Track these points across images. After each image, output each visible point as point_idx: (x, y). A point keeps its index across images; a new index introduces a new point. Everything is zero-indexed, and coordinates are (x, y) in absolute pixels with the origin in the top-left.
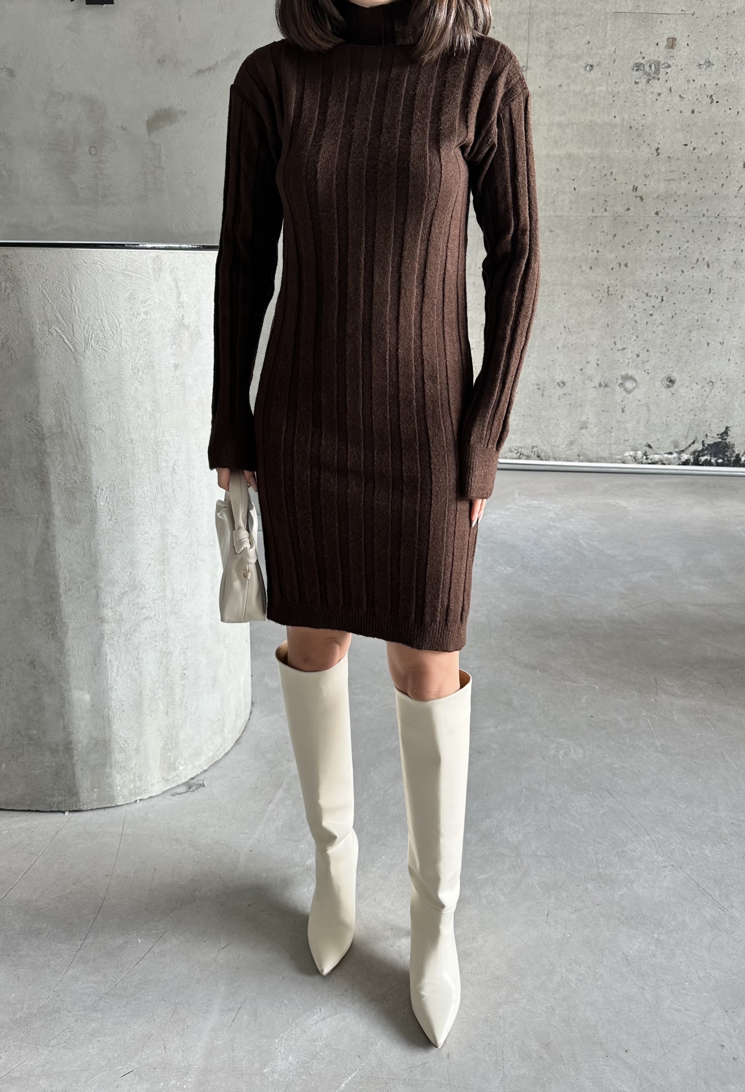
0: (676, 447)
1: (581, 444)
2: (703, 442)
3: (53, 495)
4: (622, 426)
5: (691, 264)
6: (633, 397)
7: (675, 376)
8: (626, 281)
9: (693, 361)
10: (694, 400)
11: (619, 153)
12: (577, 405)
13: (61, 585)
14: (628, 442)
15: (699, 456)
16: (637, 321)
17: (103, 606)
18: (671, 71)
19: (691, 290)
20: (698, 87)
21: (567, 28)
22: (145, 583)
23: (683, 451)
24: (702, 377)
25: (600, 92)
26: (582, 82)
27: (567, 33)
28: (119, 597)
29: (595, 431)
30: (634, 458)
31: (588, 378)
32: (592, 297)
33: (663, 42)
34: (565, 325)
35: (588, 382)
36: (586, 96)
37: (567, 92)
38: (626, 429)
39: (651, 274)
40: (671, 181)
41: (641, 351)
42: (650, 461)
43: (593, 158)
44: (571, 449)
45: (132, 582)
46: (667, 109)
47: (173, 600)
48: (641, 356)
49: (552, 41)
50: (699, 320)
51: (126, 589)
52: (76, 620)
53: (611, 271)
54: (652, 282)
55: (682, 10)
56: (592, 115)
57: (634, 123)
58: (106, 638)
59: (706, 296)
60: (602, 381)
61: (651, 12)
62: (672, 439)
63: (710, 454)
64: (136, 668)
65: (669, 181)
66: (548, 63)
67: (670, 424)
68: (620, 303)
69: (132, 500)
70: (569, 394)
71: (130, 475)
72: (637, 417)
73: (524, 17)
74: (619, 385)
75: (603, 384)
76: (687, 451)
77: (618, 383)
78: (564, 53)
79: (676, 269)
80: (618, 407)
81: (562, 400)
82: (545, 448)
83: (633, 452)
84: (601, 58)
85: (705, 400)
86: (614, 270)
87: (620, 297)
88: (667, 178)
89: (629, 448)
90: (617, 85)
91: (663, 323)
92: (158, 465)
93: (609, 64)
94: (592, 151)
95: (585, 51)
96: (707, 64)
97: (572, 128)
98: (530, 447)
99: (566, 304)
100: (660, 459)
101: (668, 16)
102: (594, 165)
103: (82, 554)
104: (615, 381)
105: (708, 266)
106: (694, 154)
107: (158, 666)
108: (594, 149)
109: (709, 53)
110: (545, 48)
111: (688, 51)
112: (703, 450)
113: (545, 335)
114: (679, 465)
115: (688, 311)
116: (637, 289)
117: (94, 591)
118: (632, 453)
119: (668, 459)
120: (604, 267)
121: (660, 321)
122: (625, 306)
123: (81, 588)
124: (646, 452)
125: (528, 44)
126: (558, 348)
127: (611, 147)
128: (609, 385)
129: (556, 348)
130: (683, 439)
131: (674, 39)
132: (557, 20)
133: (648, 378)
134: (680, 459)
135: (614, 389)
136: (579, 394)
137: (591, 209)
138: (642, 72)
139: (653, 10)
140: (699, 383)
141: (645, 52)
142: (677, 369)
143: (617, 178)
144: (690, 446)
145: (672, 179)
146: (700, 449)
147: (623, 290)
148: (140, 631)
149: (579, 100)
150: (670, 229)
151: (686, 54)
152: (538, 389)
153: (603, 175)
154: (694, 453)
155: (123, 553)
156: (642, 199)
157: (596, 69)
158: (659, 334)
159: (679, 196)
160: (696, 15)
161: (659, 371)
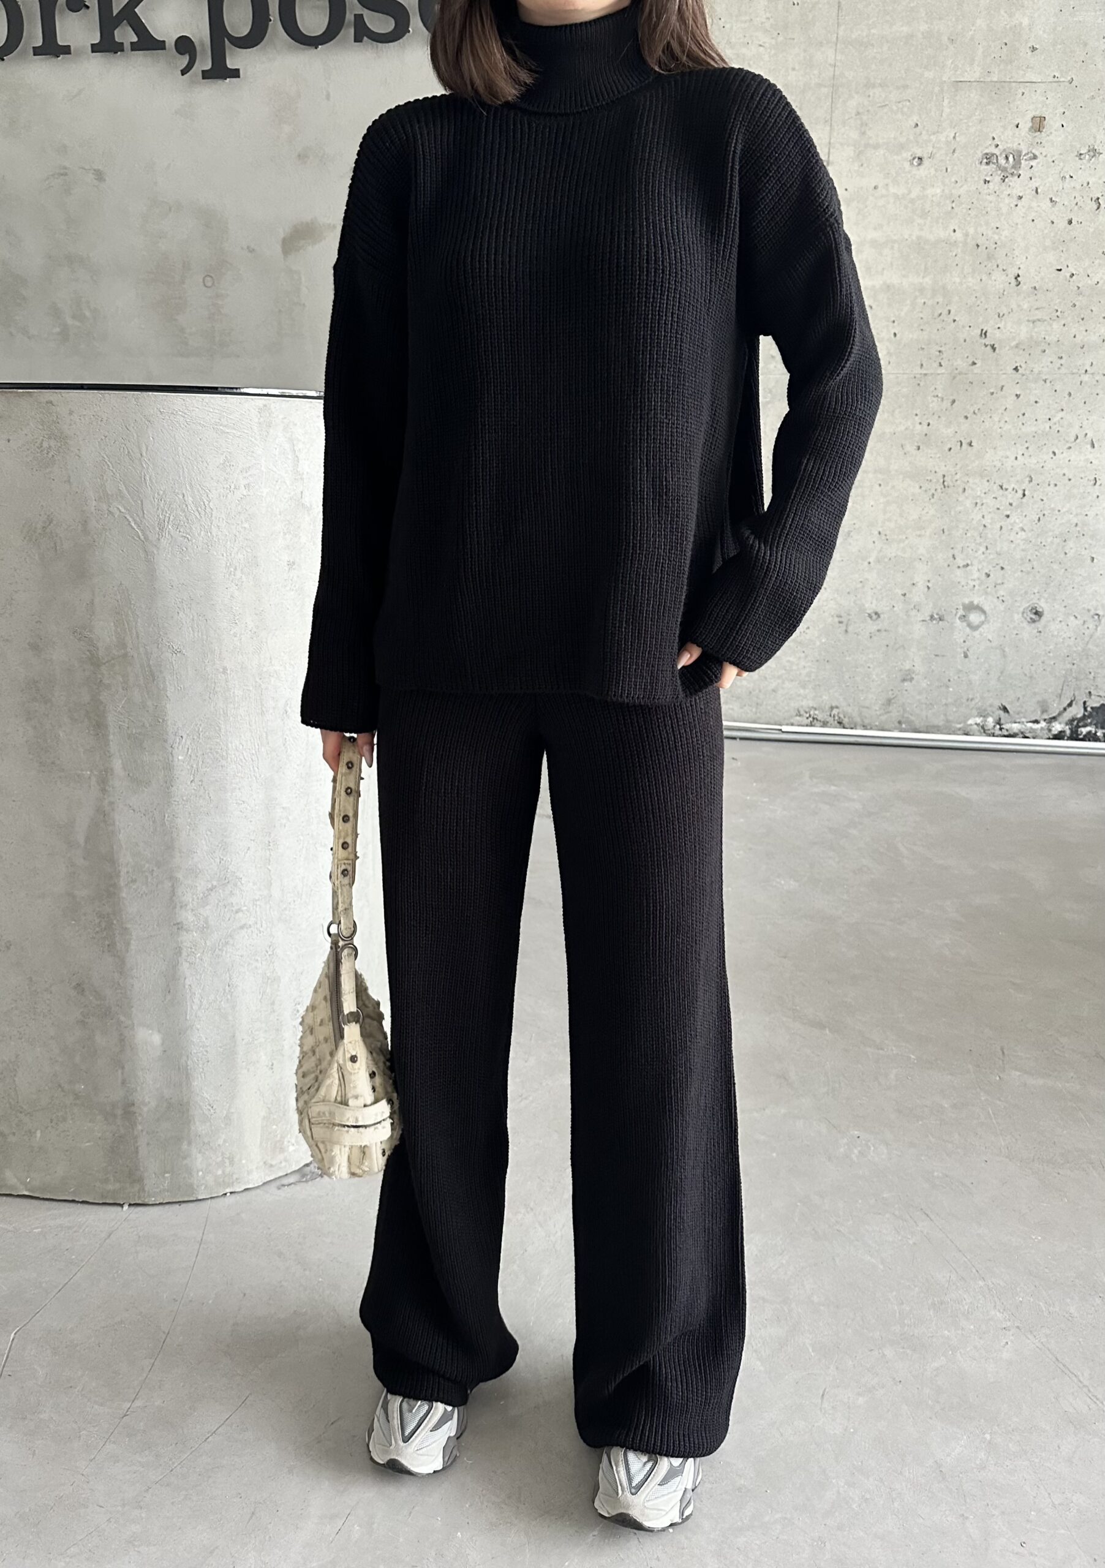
0: (1044, 711)
1: (904, 704)
2: (1085, 703)
3: (111, 743)
4: (964, 679)
5: (1067, 442)
6: (981, 635)
7: (1043, 606)
8: (970, 468)
9: (1069, 584)
10: (1071, 642)
11: (961, 284)
12: (897, 646)
13: (122, 873)
14: (973, 702)
15: (1078, 726)
16: (986, 525)
17: (181, 907)
18: (1038, 163)
19: (1067, 481)
20: (1078, 187)
21: (885, 106)
22: (241, 876)
23: (1054, 718)
24: (1084, 608)
25: (933, 196)
26: (907, 182)
27: (886, 113)
28: (204, 893)
29: (924, 685)
30: (983, 727)
31: (914, 606)
32: (920, 491)
33: (1026, 123)
34: (881, 530)
35: (914, 612)
36: (912, 201)
37: (883, 196)
38: (970, 682)
39: (1007, 457)
40: (1038, 323)
41: (992, 569)
42: (1006, 733)
43: (922, 290)
44: (888, 712)
45: (222, 873)
46: (1031, 218)
47: (282, 901)
48: (992, 575)
49: (864, 124)
50: (1079, 524)
51: (215, 883)
52: (142, 926)
53: (949, 453)
54: (1009, 469)
55: (1054, 77)
56: (922, 230)
57: (984, 238)
58: (184, 954)
59: (1090, 489)
60: (935, 612)
61: (1008, 80)
62: (1039, 698)
63: (1095, 724)
64: (228, 999)
65: (1034, 322)
66: (858, 155)
67: (1035, 676)
68: (960, 499)
69: (224, 754)
70: (885, 631)
71: (223, 719)
72: (986, 665)
73: (824, 90)
74: (960, 618)
75: (936, 616)
76: (1060, 719)
77: (958, 616)
78: (881, 141)
79: (1044, 450)
80: (959, 650)
81: (875, 638)
82: (849, 710)
83: (981, 718)
84: (933, 147)
85: (1088, 642)
86: (952, 451)
87: (961, 490)
88: (1031, 319)
89: (975, 712)
90: (959, 184)
91: (1025, 528)
92: (262, 705)
93: (947, 154)
94: (921, 281)
95: (912, 138)
96: (1092, 153)
97: (892, 248)
98: (827, 707)
99: (882, 500)
100: (1020, 730)
101: (1033, 85)
102: (923, 301)
103: (152, 830)
104: (954, 612)
105: (1093, 446)
106: (1071, 283)
107: (260, 997)
108: (923, 277)
109: (1095, 138)
110: (854, 135)
111: (1063, 136)
112: (1084, 717)
113: (850, 544)
114: (1049, 739)
115: (1062, 511)
116: (986, 479)
117: (168, 884)
118: (979, 720)
119: (1032, 730)
120: (937, 446)
121: (1021, 525)
122: (968, 503)
123: (149, 880)
124: (1000, 719)
125: (831, 129)
126: (869, 563)
127: (948, 274)
128: (945, 618)
129: (866, 563)
130: (1055, 697)
131: (1043, 119)
132: (871, 94)
133: (1002, 609)
134: (1050, 730)
135: (952, 624)
136: (900, 630)
137: (919, 363)
138: (995, 166)
139: (1012, 77)
140: (1079, 617)
141: (1000, 136)
142: (1046, 596)
143: (957, 319)
144: (1065, 709)
145: (1039, 320)
146: (1079, 716)
147: (966, 481)
148: (233, 945)
149: (902, 208)
150: (1037, 392)
151: (1060, 139)
152: (840, 622)
153: (936, 314)
154: (1071, 722)
155: (210, 831)
156: (993, 348)
157: (926, 162)
158: (1019, 545)
159: (1049, 344)
160: (1074, 84)
161: (1019, 599)
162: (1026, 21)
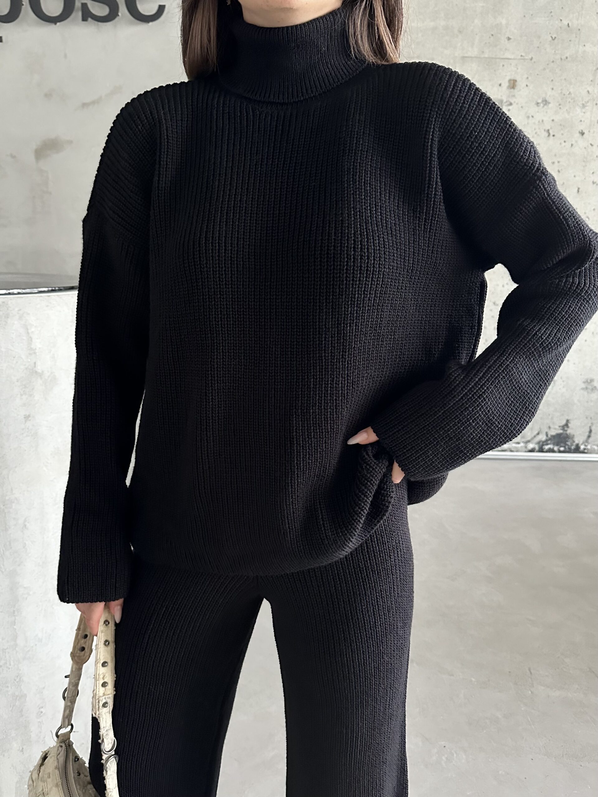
0: (523, 437)
2: (547, 433)
15: (543, 445)
18: (513, 108)
20: (537, 122)
23: (529, 441)
33: (506, 82)
39: (498, 285)
55: (521, 56)
61: (494, 56)
63: (553, 443)
76: (532, 441)
96: (544, 103)
100: (508, 448)
101: (509, 61)
109: (546, 93)
111: (527, 92)
112: (547, 440)
114: (526, 452)
119: (516, 448)
130: (529, 430)
131: (515, 81)
134: (526, 447)
139: (496, 55)
144: (535, 436)
146: (543, 440)
151: (525, 94)
154: (538, 443)
160: (533, 61)
162: (504, 22)
